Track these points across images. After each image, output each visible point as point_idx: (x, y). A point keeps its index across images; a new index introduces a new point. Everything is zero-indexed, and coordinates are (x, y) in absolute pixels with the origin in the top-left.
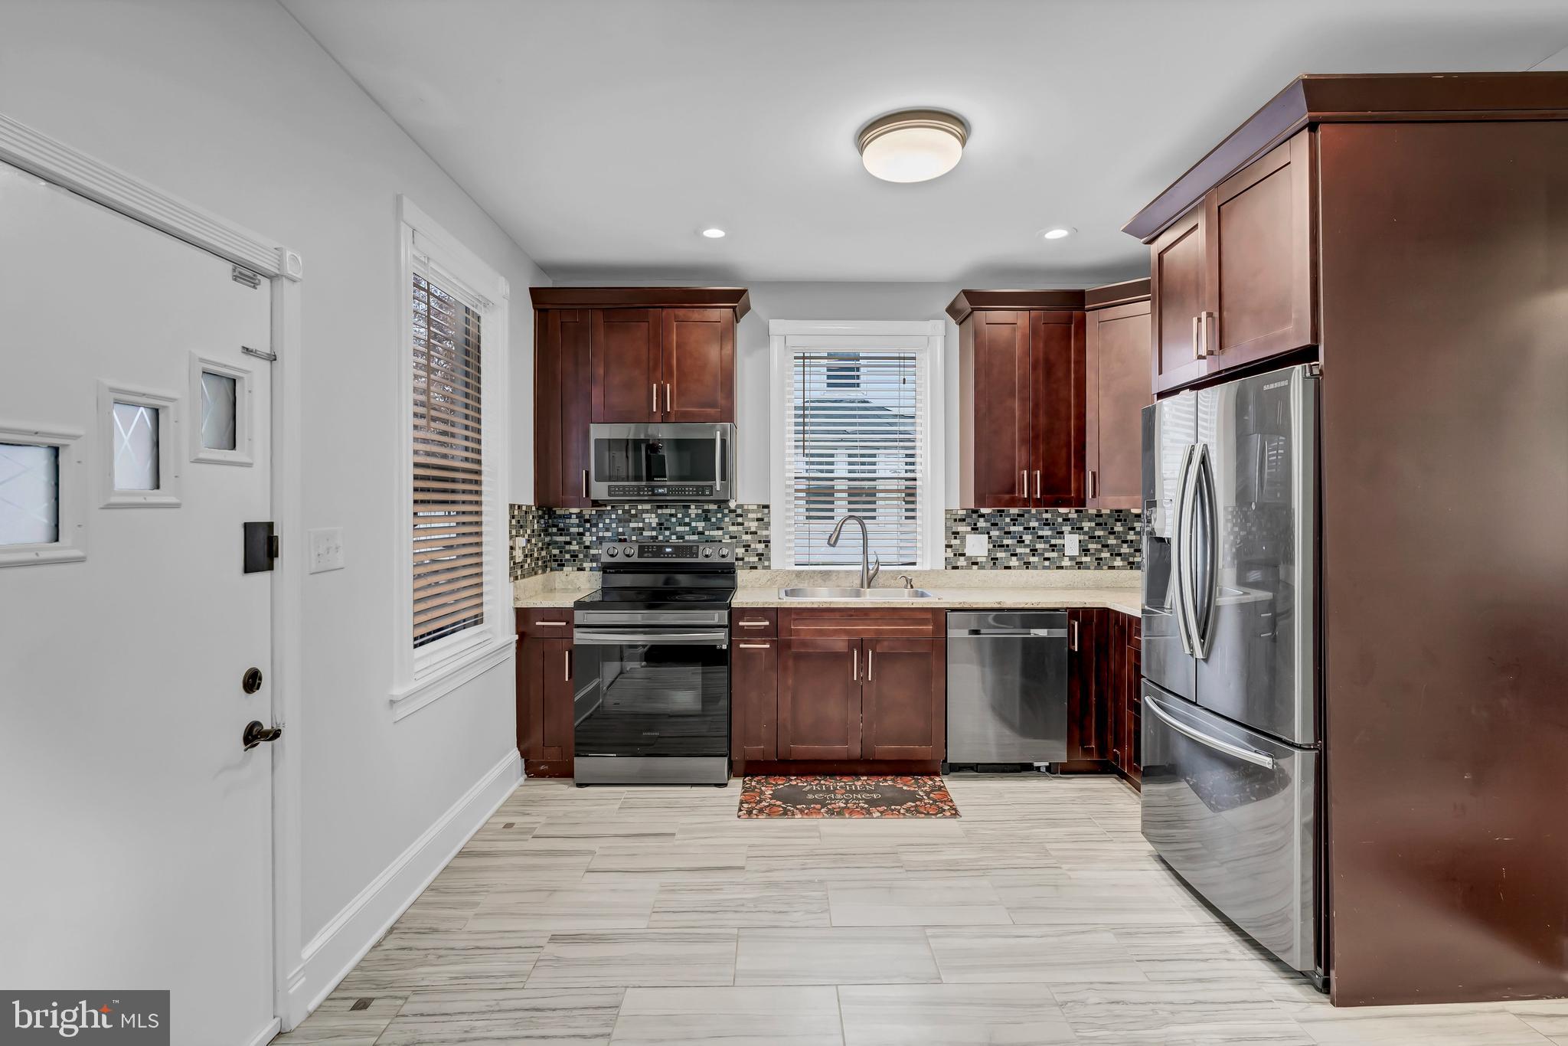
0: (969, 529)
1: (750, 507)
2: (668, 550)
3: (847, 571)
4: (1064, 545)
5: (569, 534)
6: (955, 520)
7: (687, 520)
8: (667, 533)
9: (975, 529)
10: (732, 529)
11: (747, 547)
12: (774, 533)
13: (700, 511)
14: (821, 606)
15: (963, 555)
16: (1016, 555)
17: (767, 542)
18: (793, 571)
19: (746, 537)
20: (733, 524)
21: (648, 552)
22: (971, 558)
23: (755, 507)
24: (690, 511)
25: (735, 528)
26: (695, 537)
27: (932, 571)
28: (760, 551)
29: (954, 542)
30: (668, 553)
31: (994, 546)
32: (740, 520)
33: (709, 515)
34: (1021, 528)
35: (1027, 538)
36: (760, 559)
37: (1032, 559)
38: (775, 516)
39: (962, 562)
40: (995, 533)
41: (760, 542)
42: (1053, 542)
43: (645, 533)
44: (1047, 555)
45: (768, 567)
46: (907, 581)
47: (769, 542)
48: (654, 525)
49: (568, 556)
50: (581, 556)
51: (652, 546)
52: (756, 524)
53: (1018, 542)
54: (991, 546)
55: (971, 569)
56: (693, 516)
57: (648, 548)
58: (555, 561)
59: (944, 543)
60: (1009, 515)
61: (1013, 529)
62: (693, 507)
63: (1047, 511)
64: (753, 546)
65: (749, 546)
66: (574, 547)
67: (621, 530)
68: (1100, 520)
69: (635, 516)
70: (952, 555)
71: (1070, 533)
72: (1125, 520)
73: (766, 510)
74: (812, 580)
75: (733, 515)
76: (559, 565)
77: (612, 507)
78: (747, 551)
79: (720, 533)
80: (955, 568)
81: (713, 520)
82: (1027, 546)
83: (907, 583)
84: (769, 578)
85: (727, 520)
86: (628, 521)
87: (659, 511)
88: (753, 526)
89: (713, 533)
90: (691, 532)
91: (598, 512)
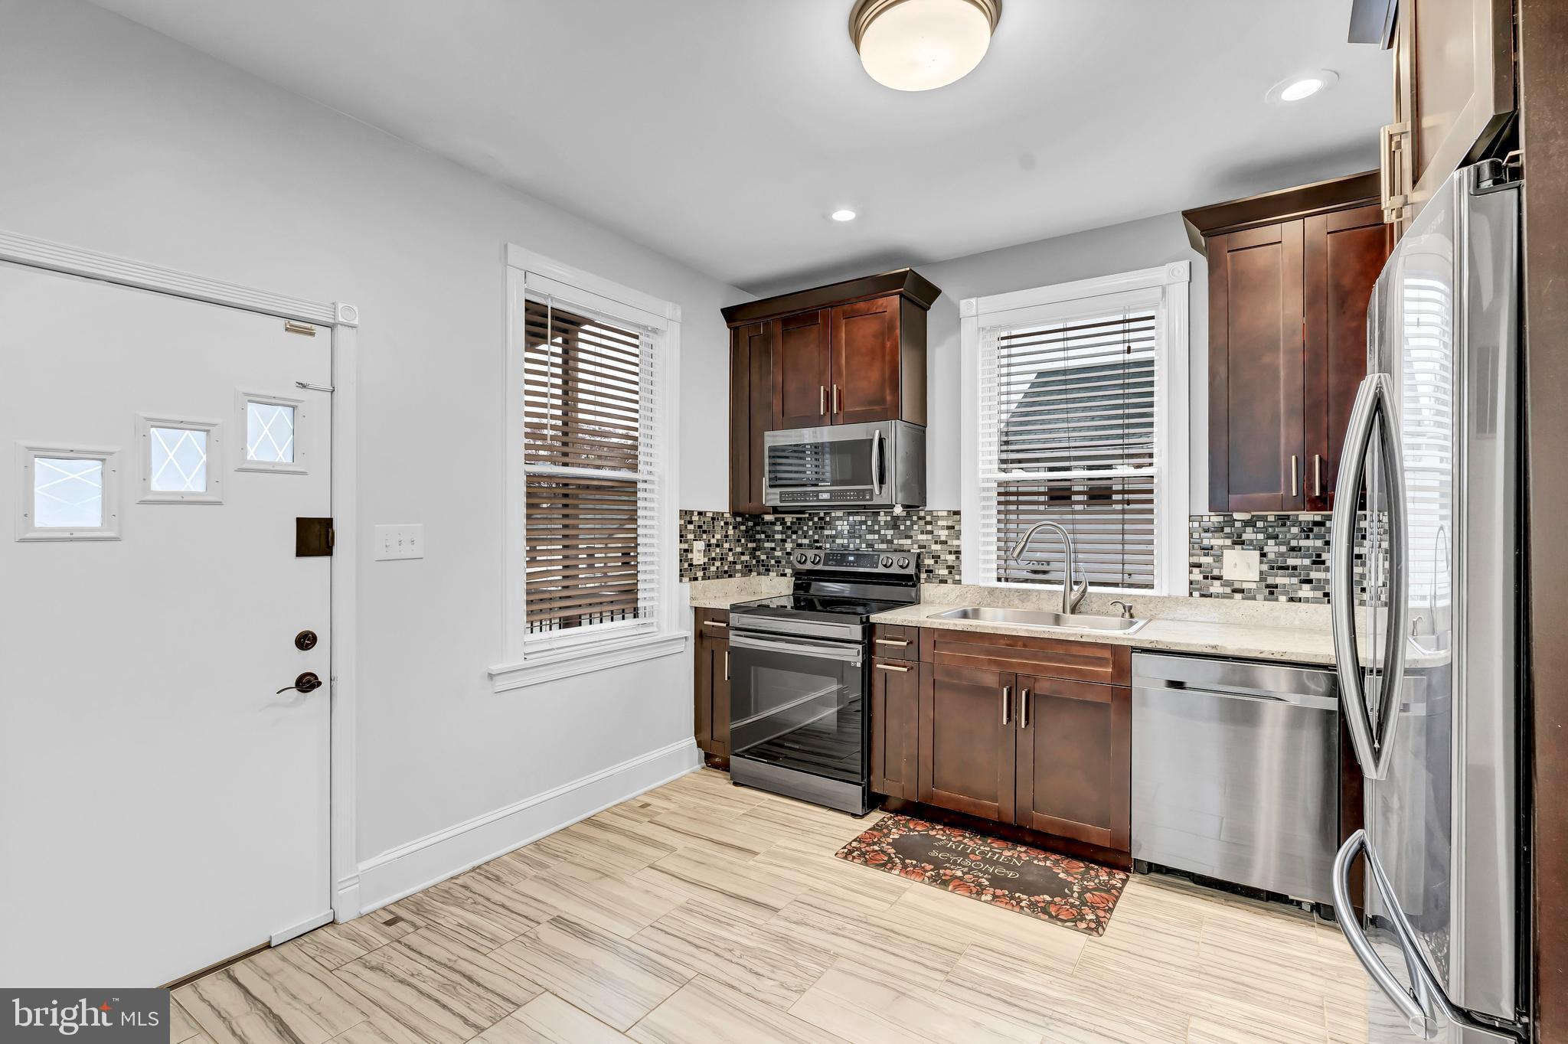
0: (1229, 542)
1: (940, 514)
2: (851, 558)
3: (1050, 592)
5: (774, 541)
6: (1205, 530)
7: (876, 528)
8: (858, 541)
9: (1239, 542)
10: (921, 537)
11: (936, 558)
12: (965, 543)
13: (889, 518)
15: (1219, 578)
16: (1310, 581)
17: (958, 553)
18: (986, 588)
19: (935, 547)
20: (922, 532)
21: (832, 560)
22: (1232, 582)
23: (945, 514)
24: (880, 518)
25: (924, 537)
26: (884, 546)
27: (1170, 597)
28: (950, 564)
29: (1204, 560)
30: (850, 562)
31: (1271, 568)
32: (929, 528)
33: (899, 523)
36: (950, 573)
38: (966, 525)
39: (1216, 587)
40: (1271, 548)
41: (950, 553)
43: (838, 541)
45: (959, 582)
46: (1124, 607)
47: (960, 553)
48: (846, 532)
49: (773, 562)
50: (783, 562)
51: (837, 554)
52: (946, 532)
53: (1314, 563)
54: (1265, 567)
55: (1232, 598)
56: (882, 523)
57: (837, 556)
58: (763, 566)
59: (1187, 560)
60: (1296, 522)
61: (1303, 543)
62: (882, 514)
64: (942, 557)
65: (939, 557)
66: (778, 553)
67: (816, 537)
69: (829, 523)
70: (1200, 577)
73: (957, 517)
75: (922, 523)
76: (766, 570)
77: (810, 514)
78: (936, 562)
79: (909, 541)
80: (1205, 595)
81: (902, 527)
83: (1125, 611)
84: (958, 594)
85: (916, 527)
86: (822, 528)
87: (851, 518)
88: (943, 534)
89: (902, 542)
90: (880, 541)
91: (798, 519)
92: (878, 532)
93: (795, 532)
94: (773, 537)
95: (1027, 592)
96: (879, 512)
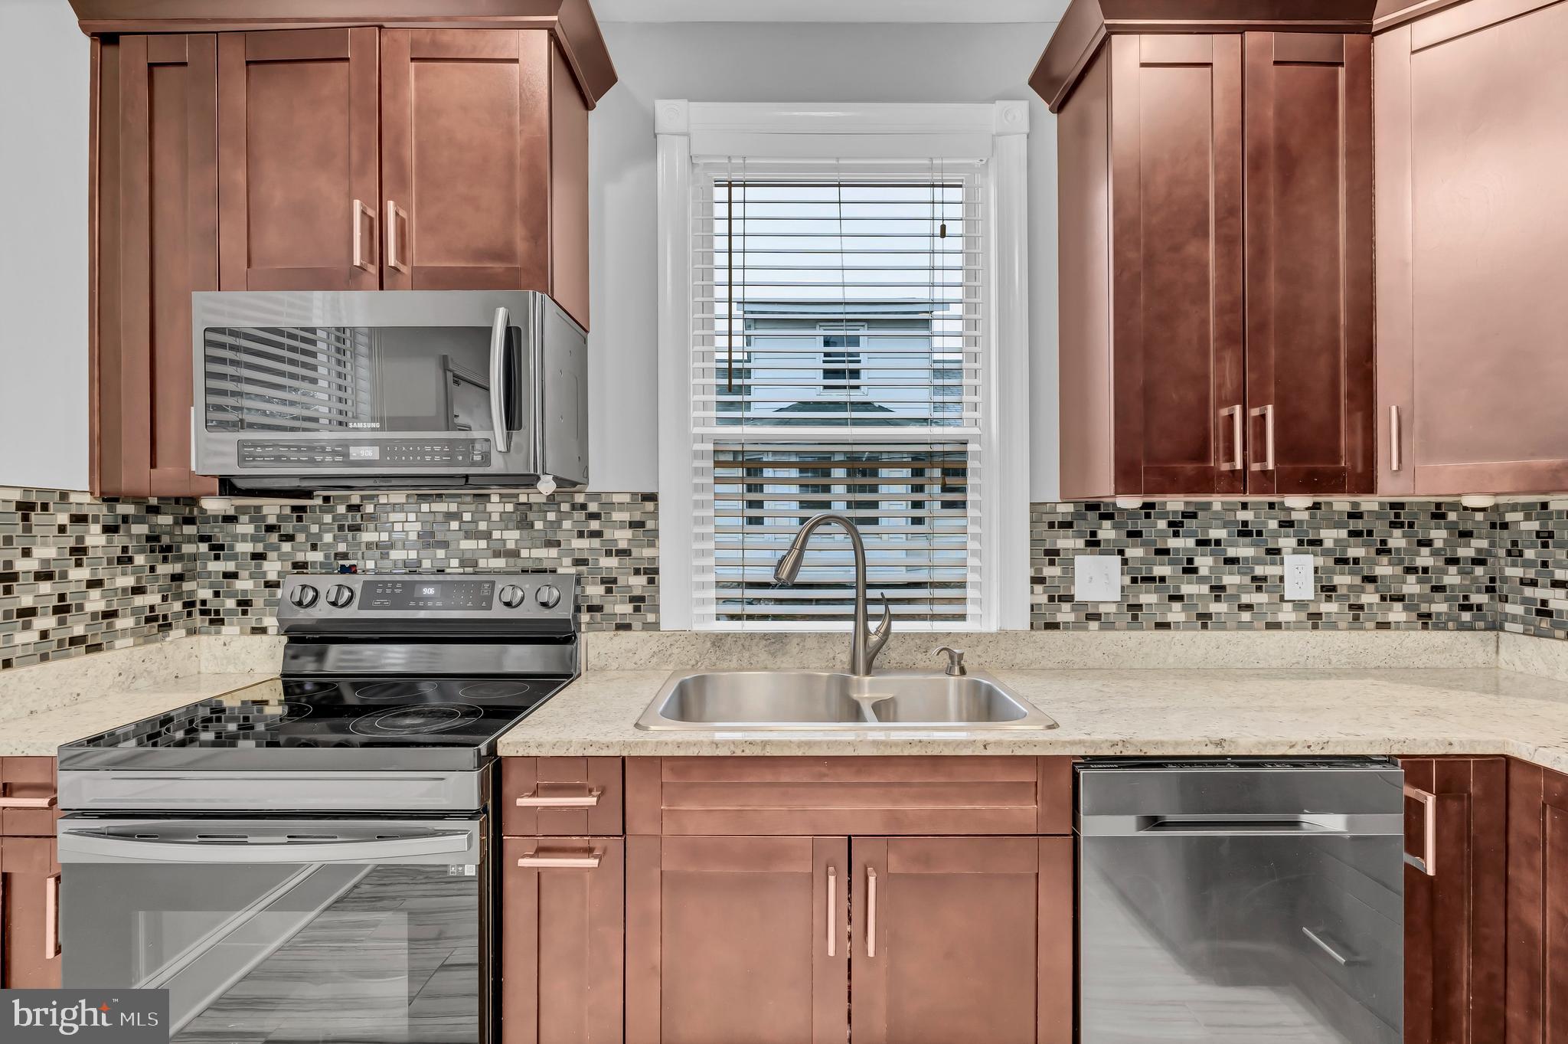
0: (1080, 543)
1: (616, 499)
2: (429, 591)
3: (822, 634)
4: (1282, 579)
5: (234, 557)
6: (1051, 525)
7: (483, 526)
8: (441, 553)
9: (1093, 543)
10: (577, 543)
11: (609, 583)
12: (668, 553)
13: (510, 507)
14: (739, 753)
15: (1069, 598)
16: (1179, 598)
17: (652, 573)
18: (707, 635)
19: (607, 563)
20: (581, 535)
21: (384, 595)
22: (1085, 604)
23: (627, 498)
24: (490, 507)
25: (584, 543)
26: (500, 563)
27: (1003, 633)
28: (637, 592)
29: (1048, 571)
30: (429, 598)
31: (1134, 580)
32: (595, 525)
33: (531, 516)
34: (1191, 543)
35: (1204, 563)
36: (637, 609)
37: (1214, 608)
38: (669, 519)
39: (1065, 614)
40: (1134, 552)
41: (637, 572)
42: (1259, 571)
43: (396, 555)
44: (1245, 599)
45: (655, 626)
46: (951, 657)
47: (656, 571)
48: (413, 536)
49: (231, 603)
50: (258, 603)
51: (394, 583)
52: (628, 533)
53: (1185, 571)
54: (1127, 580)
55: (1086, 629)
56: (495, 517)
57: (394, 587)
58: (203, 613)
59: (1028, 572)
60: (1164, 515)
61: (1172, 543)
62: (495, 498)
63: (1245, 506)
64: (621, 581)
65: (615, 581)
66: (244, 584)
67: (342, 547)
68: (1360, 525)
69: (372, 517)
70: (1044, 599)
71: (1295, 552)
72: (1411, 525)
73: (649, 506)
74: (746, 654)
75: (580, 515)
76: (212, 622)
77: (326, 499)
78: (609, 591)
79: (553, 552)
80: (1052, 626)
81: (539, 526)
82: (1203, 580)
83: (953, 663)
84: (655, 649)
85: (567, 524)
86: (356, 528)
87: (425, 507)
88: (623, 537)
89: (538, 553)
90: (490, 552)
91: (294, 509)
92: (487, 535)
93: (290, 538)
94: (232, 548)
95: (781, 638)
96: (488, 495)
